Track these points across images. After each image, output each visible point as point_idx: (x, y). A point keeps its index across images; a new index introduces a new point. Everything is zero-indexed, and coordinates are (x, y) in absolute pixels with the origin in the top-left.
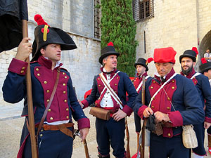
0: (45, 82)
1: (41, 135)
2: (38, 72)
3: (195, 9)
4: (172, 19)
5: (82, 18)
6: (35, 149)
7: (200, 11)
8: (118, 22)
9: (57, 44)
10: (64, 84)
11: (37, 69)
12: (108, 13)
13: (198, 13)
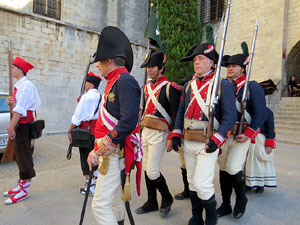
5: (133, 19)
8: (178, 25)
12: (165, 14)
13: (286, 14)
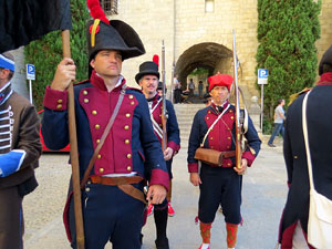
0: (95, 112)
1: (88, 190)
2: (85, 97)
3: (172, 17)
4: (143, 23)
6: (80, 210)
7: (177, 21)
9: (109, 50)
10: (128, 115)
11: (86, 93)
13: (175, 23)
